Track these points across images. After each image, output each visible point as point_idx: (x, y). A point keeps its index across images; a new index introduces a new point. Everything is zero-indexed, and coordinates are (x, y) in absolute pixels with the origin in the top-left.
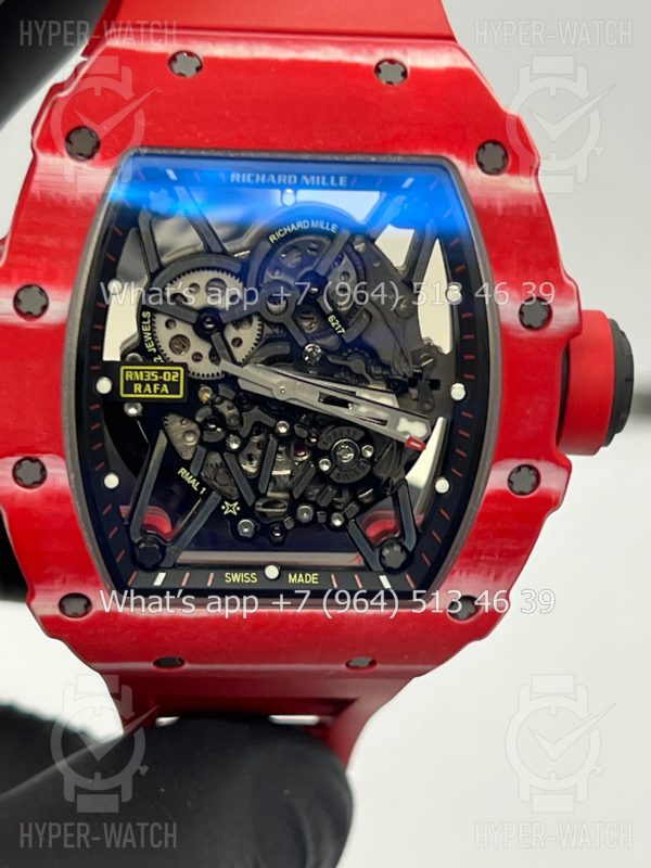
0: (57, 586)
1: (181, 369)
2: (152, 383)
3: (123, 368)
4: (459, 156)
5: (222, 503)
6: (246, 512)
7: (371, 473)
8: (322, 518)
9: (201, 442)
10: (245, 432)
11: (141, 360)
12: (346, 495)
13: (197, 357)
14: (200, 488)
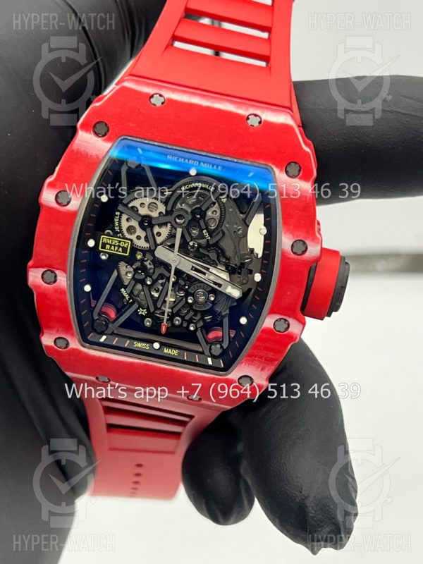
0: (54, 331)
1: (130, 242)
2: (115, 246)
3: (102, 236)
4: (277, 166)
5: (138, 308)
6: (149, 315)
7: (212, 308)
8: (185, 325)
9: (133, 278)
10: (155, 277)
11: (112, 233)
12: (199, 316)
13: (139, 238)
14: (129, 299)
